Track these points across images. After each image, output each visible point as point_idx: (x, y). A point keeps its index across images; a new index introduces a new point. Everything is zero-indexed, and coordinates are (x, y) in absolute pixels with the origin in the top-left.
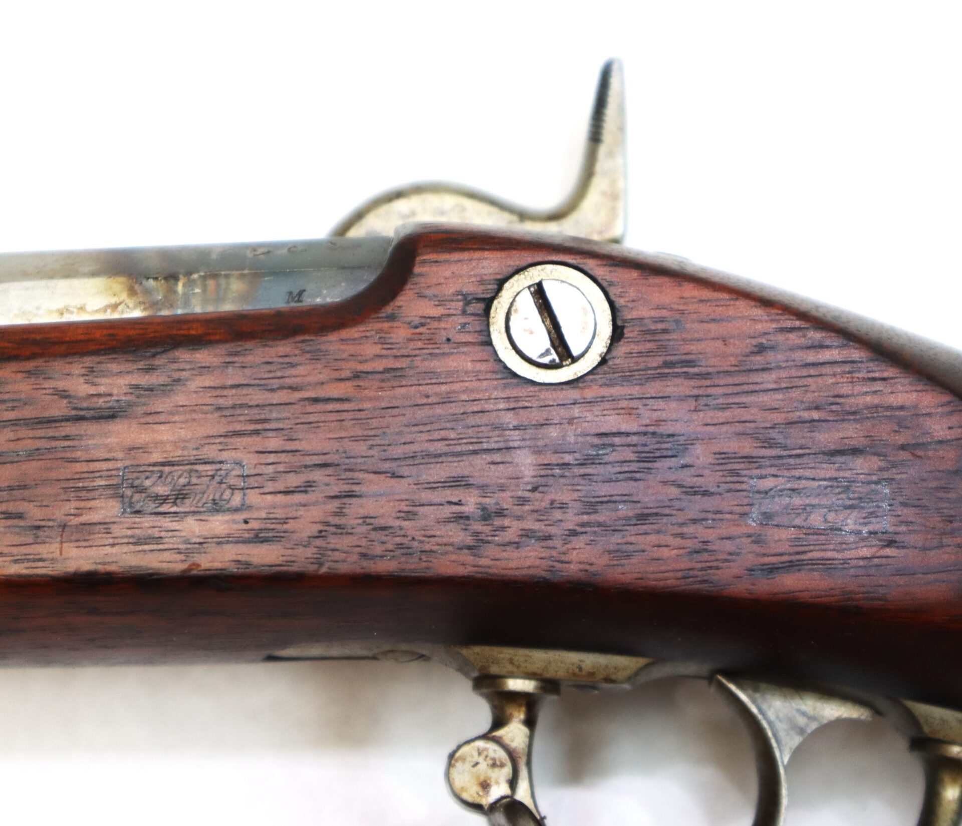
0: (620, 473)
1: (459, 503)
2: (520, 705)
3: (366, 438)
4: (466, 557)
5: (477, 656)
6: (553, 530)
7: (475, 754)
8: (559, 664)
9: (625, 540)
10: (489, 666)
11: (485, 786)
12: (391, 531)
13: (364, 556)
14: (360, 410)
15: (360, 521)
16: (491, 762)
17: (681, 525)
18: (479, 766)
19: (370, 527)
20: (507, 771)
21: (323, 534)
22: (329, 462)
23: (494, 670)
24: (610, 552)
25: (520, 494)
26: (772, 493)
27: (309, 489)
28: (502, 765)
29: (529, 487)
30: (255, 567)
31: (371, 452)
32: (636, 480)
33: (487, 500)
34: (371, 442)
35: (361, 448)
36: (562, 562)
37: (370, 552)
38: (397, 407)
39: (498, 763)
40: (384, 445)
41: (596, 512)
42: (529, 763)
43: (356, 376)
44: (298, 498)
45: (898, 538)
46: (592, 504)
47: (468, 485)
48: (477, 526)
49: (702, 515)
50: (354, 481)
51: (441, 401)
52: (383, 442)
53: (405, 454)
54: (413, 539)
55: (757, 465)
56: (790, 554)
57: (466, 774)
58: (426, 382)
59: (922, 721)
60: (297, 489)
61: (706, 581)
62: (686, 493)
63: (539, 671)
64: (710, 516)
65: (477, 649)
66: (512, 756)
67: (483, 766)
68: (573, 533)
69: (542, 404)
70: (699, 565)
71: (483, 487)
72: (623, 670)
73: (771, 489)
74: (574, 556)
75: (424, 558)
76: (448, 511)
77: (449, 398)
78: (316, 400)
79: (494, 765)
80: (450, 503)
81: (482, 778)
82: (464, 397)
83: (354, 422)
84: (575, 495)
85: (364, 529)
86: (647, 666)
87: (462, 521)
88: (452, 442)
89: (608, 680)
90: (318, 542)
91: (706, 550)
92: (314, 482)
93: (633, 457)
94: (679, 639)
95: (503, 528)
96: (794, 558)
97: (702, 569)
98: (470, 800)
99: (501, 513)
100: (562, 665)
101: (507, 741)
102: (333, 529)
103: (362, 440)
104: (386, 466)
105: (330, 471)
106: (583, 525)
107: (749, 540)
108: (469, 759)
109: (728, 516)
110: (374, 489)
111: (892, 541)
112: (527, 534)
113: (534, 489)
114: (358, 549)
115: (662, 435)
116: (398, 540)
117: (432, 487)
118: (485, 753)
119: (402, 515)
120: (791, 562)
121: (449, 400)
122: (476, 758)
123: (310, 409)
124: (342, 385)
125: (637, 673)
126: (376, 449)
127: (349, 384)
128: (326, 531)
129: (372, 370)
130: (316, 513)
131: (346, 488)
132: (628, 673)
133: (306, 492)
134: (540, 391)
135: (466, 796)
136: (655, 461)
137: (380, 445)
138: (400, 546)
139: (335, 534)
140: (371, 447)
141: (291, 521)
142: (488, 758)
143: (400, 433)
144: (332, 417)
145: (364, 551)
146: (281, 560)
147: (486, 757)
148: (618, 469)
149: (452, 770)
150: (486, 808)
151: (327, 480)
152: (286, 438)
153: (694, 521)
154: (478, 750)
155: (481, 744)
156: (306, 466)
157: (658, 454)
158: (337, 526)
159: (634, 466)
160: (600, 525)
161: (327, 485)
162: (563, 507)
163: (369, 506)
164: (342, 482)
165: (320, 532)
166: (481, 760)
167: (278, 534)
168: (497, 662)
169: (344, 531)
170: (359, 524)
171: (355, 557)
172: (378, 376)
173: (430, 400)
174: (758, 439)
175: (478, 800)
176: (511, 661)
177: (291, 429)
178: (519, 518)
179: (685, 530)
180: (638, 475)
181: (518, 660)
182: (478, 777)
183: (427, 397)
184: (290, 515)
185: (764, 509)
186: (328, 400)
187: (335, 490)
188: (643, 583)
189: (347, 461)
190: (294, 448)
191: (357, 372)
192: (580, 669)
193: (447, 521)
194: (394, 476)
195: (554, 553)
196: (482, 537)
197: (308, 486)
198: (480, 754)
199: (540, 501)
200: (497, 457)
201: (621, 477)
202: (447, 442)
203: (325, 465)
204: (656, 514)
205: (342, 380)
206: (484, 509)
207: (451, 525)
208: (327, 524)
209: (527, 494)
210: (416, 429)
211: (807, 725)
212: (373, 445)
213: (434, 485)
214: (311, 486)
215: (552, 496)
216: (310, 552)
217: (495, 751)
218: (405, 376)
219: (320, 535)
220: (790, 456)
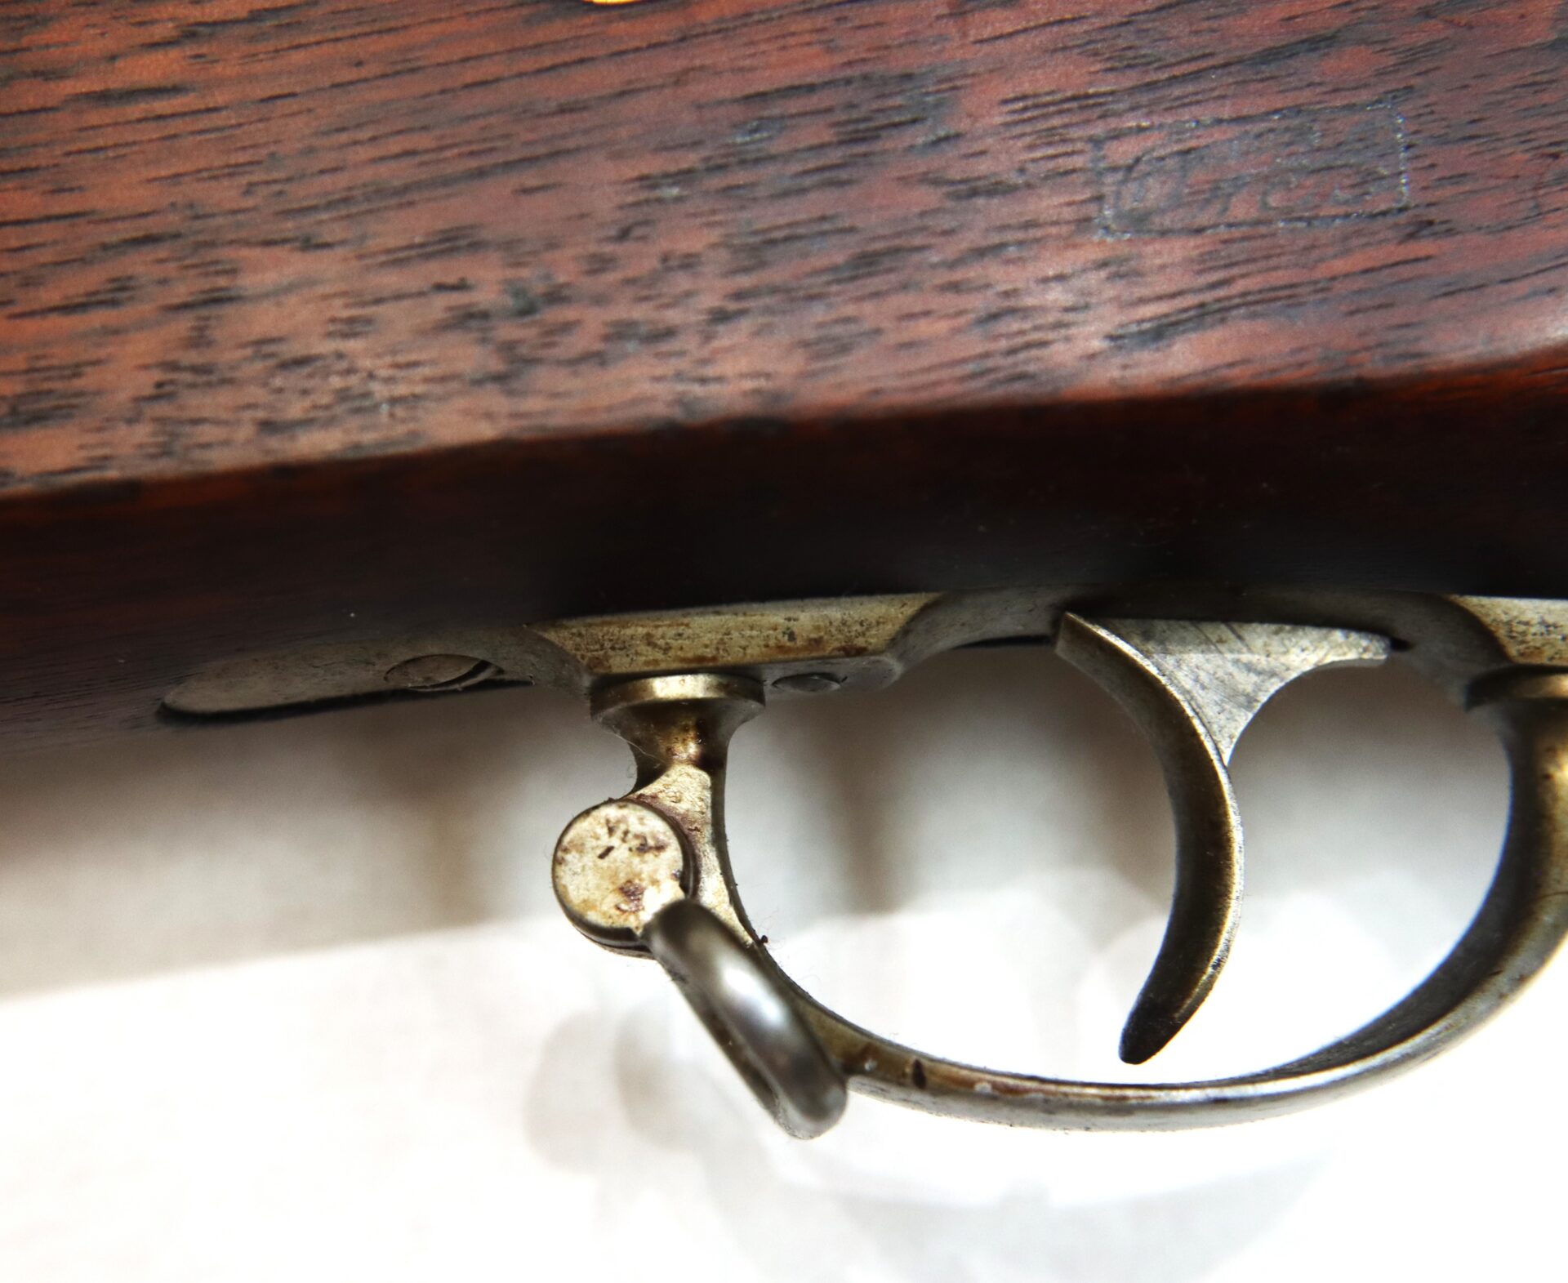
0: (806, 173)
1: (461, 286)
2: (685, 729)
3: (233, 171)
4: (494, 399)
5: (578, 640)
6: (673, 316)
7: (603, 831)
8: (748, 633)
9: (834, 315)
10: (607, 657)
11: (630, 892)
12: (319, 364)
13: (268, 426)
14: (209, 110)
15: (249, 351)
16: (635, 843)
17: (952, 265)
18: (613, 854)
19: (271, 362)
20: (673, 855)
21: (168, 389)
22: (155, 231)
23: (619, 664)
24: (806, 344)
25: (592, 248)
26: (1142, 167)
27: (124, 295)
28: (660, 848)
29: (613, 232)
30: (22, 480)
31: (250, 202)
32: (841, 184)
33: (525, 273)
34: (244, 180)
35: (226, 194)
36: (703, 381)
37: (276, 417)
38: (293, 95)
39: (651, 842)
40: (275, 181)
41: (762, 264)
42: (719, 840)
43: (190, 33)
44: (98, 318)
45: (1433, 214)
46: (753, 249)
47: (476, 246)
48: (507, 331)
49: (995, 239)
50: (220, 267)
51: (389, 70)
52: (275, 175)
53: (327, 193)
54: (371, 376)
55: (1098, 111)
56: (1200, 290)
57: (590, 873)
58: (349, 32)
59: (1502, 633)
60: (94, 299)
61: (1022, 377)
62: (957, 197)
63: (709, 652)
64: (1009, 236)
65: (577, 626)
66: (679, 828)
67: (621, 853)
68: (721, 317)
69: (615, 48)
70: (1003, 344)
71: (508, 245)
72: (878, 623)
73: (1138, 160)
74: (727, 367)
75: (400, 412)
76: (439, 306)
77: (409, 60)
78: (104, 97)
79: (643, 849)
80: (440, 287)
81: (622, 878)
82: (442, 55)
83: (199, 138)
84: (714, 235)
85: (259, 365)
86: (925, 610)
87: (474, 323)
88: (426, 158)
89: (853, 651)
90: (163, 409)
91: (1012, 311)
92: (130, 278)
93: (828, 136)
94: (982, 528)
95: (567, 327)
96: (1208, 297)
97: (1012, 351)
98: (603, 922)
99: (555, 297)
100: (754, 633)
101: (667, 802)
102: (188, 377)
103: (224, 176)
104: (289, 226)
105: (162, 251)
106: (739, 296)
107: (1103, 274)
108: (590, 843)
109: (1054, 230)
110: (270, 278)
111: (1421, 222)
112: (621, 332)
113: (624, 235)
114: (248, 415)
115: (884, 81)
116: (336, 382)
117: (397, 259)
118: (623, 827)
119: (339, 327)
120: (1202, 305)
121: (409, 65)
122: (606, 841)
123: (94, 117)
124: (159, 56)
125: (906, 630)
126: (264, 191)
127: (174, 53)
128: (172, 382)
129: (222, 17)
130: (144, 346)
131: (205, 284)
132: (890, 629)
133: (114, 303)
134: (610, 21)
135: (593, 917)
136: (878, 137)
137: (267, 183)
138: (343, 395)
139: (193, 386)
140: (249, 189)
141: (89, 369)
142: (630, 836)
143: (310, 151)
144: (152, 131)
145: (261, 414)
146: (78, 458)
147: (626, 833)
148: (797, 167)
149: (562, 871)
150: (639, 933)
151: (158, 272)
152: (48, 187)
153: (980, 253)
154: (608, 821)
155: (612, 812)
156: (105, 247)
157: (882, 120)
158: (195, 369)
159: (835, 156)
160: (774, 290)
161: (163, 282)
162: (689, 263)
163: (263, 320)
164: (192, 272)
165: (159, 385)
166: (615, 841)
167: (63, 402)
168: (623, 646)
169: (213, 378)
170: (246, 359)
171: (245, 432)
172: (238, 30)
173: (364, 72)
174: (1096, 54)
175: (620, 922)
176: (649, 640)
177: (56, 166)
178: (599, 300)
179: (958, 275)
180: (843, 175)
181: (663, 637)
182: (614, 875)
183: (359, 64)
184: (85, 357)
185: (1128, 204)
186: (131, 94)
187: (181, 292)
188: (883, 401)
189: (198, 225)
190: (71, 208)
191: (189, 25)
192: (792, 636)
193: (443, 327)
194: (308, 244)
195: (683, 364)
196: (523, 350)
197: (119, 292)
198: (611, 831)
199: (642, 259)
200: (530, 178)
201: (808, 181)
202: (417, 159)
203: (150, 239)
204: (897, 251)
205: (154, 45)
206: (518, 293)
207: (452, 337)
208: (174, 366)
209: (608, 249)
210: (344, 137)
211: (1258, 688)
212: (251, 185)
213: (401, 255)
214: (123, 289)
215: (664, 245)
216: (142, 433)
217: (641, 819)
218: (299, 23)
219: (162, 392)
220: (1173, 79)
